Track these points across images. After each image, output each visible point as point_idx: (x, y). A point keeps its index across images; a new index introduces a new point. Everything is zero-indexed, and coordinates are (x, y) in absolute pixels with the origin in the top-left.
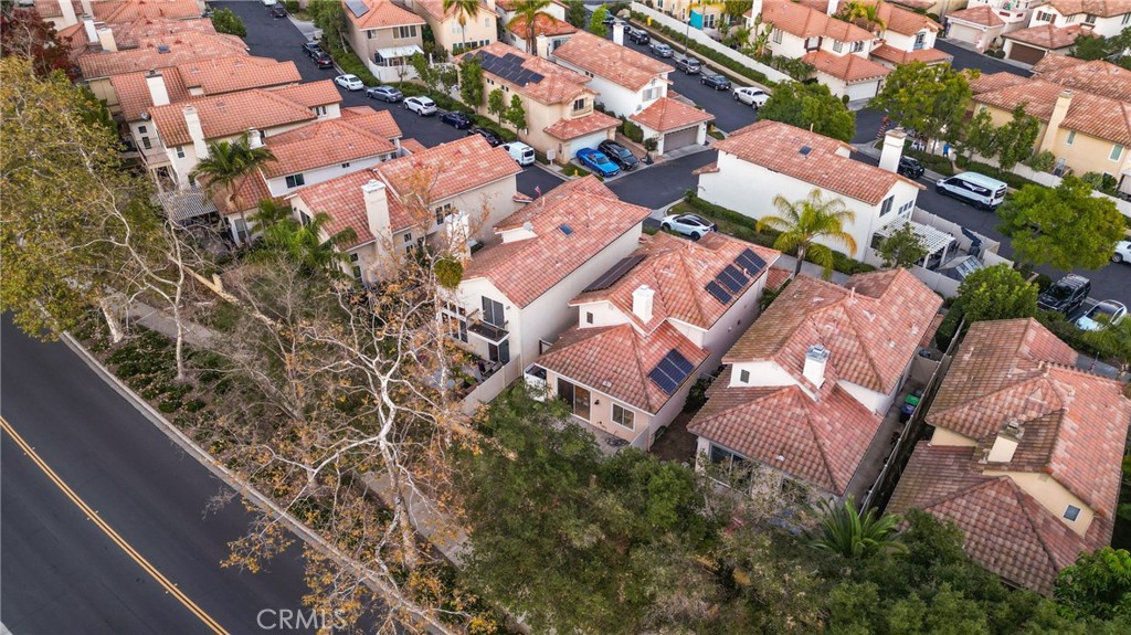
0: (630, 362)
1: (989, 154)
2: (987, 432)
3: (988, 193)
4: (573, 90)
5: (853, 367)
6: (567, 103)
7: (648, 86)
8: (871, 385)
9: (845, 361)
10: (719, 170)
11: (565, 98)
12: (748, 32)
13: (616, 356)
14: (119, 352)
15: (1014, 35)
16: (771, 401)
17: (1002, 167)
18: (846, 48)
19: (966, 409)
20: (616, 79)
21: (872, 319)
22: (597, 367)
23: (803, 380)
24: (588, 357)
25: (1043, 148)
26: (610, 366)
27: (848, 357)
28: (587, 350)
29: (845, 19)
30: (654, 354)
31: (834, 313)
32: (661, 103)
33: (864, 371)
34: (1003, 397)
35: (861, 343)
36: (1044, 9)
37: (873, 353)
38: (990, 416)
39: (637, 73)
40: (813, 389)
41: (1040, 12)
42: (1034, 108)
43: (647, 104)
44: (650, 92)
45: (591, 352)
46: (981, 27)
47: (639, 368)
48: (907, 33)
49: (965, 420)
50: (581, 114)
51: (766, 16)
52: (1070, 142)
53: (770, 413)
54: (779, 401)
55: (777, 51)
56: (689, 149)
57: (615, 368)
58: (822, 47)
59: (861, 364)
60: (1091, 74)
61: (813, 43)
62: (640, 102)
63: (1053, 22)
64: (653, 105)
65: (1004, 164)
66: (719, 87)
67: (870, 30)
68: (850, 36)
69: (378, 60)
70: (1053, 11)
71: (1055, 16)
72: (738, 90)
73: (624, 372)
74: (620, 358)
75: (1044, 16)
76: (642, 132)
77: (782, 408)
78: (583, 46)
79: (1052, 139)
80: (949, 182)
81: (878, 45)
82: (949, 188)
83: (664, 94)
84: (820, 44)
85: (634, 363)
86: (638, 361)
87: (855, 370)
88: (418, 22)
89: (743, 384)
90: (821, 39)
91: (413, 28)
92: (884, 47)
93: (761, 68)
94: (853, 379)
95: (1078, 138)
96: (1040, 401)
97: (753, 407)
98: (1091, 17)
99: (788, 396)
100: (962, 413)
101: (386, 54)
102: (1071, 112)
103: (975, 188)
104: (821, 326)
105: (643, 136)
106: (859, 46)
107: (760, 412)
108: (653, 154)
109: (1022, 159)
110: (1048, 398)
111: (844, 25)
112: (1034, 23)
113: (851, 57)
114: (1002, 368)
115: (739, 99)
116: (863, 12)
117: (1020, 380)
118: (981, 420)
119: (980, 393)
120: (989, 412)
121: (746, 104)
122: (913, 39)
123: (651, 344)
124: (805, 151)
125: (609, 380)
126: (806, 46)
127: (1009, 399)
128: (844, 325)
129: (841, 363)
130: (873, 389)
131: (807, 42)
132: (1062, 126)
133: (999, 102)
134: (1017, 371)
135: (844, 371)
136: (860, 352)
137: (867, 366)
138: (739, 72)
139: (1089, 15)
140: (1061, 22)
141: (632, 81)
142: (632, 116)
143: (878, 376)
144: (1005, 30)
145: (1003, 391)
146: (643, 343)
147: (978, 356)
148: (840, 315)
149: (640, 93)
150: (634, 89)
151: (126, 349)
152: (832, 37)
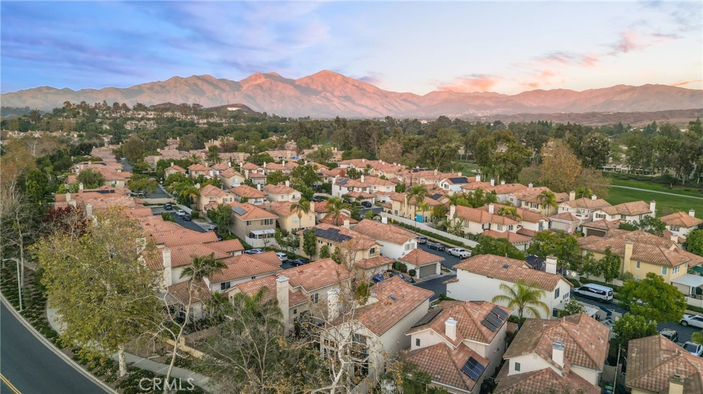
0: (449, 363)
1: (598, 275)
2: (662, 388)
3: (604, 293)
4: (369, 243)
5: (577, 357)
6: (366, 250)
7: (408, 243)
8: (590, 366)
9: (572, 355)
10: (458, 280)
11: (365, 247)
12: (450, 223)
13: (439, 361)
14: (124, 382)
15: (587, 225)
16: (537, 377)
17: (606, 281)
18: (505, 229)
19: (646, 377)
20: (389, 240)
21: (579, 334)
22: (430, 368)
23: (553, 363)
24: (423, 363)
25: (625, 271)
26: (437, 367)
27: (572, 352)
28: (421, 359)
29: (501, 215)
30: (461, 359)
31: (558, 330)
32: (415, 251)
33: (584, 359)
34: (663, 368)
35: (577, 344)
36: (599, 212)
37: (586, 350)
38: (660, 379)
39: (400, 236)
40: (560, 368)
41: (597, 214)
42: (614, 251)
43: (407, 252)
44: (408, 245)
45: (424, 360)
46: (568, 222)
47: (455, 366)
48: (534, 222)
49: (648, 383)
50: (373, 256)
51: (459, 214)
52: (638, 267)
53: (539, 384)
54: (542, 377)
55: (466, 231)
56: (432, 276)
57: (440, 367)
58: (491, 228)
59: (581, 355)
60: (636, 236)
61: (486, 226)
62: (404, 251)
63: (605, 218)
64: (411, 252)
65: (607, 279)
66: (439, 249)
67: (515, 220)
68: (505, 223)
69: (252, 236)
70: (603, 213)
71: (605, 215)
72: (450, 250)
73: (446, 369)
74: (443, 362)
75: (600, 216)
76: (406, 266)
77: (545, 381)
78: (367, 226)
79: (628, 266)
80: (581, 289)
81: (520, 228)
82: (582, 292)
83: (416, 247)
84: (490, 227)
85: (452, 364)
86: (454, 362)
87: (579, 359)
88: (274, 217)
89: (517, 372)
90: (490, 224)
91: (271, 220)
92: (523, 229)
93: (460, 239)
94: (579, 364)
95: (642, 264)
96: (684, 369)
97: (528, 381)
98: (623, 216)
99: (547, 374)
100: (645, 378)
101: (257, 233)
102: (634, 252)
103: (596, 291)
104: (552, 337)
105: (406, 269)
106: (511, 228)
107: (533, 384)
108: (414, 278)
109: (616, 277)
110: (688, 367)
111: (501, 218)
112: (595, 219)
113: (508, 233)
114: (656, 357)
115: (451, 254)
116: (509, 212)
117: (668, 360)
118: (656, 382)
119: (650, 368)
120: (659, 377)
121: (456, 256)
122: (537, 225)
123: (458, 354)
124: (506, 267)
125: (439, 374)
126: (483, 228)
127: (667, 369)
128: (565, 336)
129: (570, 356)
130: (592, 368)
131: (483, 225)
132: (631, 259)
133: (595, 249)
134: (665, 356)
135: (573, 360)
136: (578, 349)
137: (585, 356)
138: (448, 242)
139: (622, 215)
140: (609, 218)
141: (399, 240)
142: (399, 259)
143: (593, 361)
144: (581, 223)
145: (662, 366)
146: (454, 353)
147: (640, 354)
148: (561, 331)
149: (404, 246)
150: (401, 244)
151: (129, 380)
152: (496, 223)
